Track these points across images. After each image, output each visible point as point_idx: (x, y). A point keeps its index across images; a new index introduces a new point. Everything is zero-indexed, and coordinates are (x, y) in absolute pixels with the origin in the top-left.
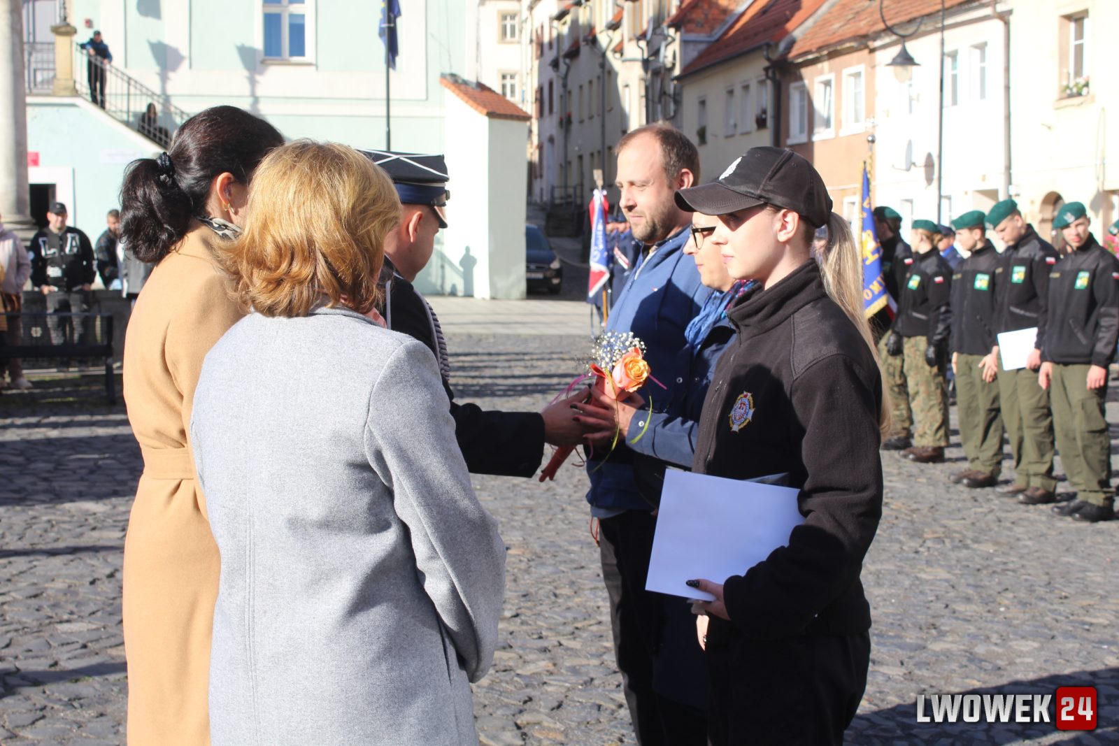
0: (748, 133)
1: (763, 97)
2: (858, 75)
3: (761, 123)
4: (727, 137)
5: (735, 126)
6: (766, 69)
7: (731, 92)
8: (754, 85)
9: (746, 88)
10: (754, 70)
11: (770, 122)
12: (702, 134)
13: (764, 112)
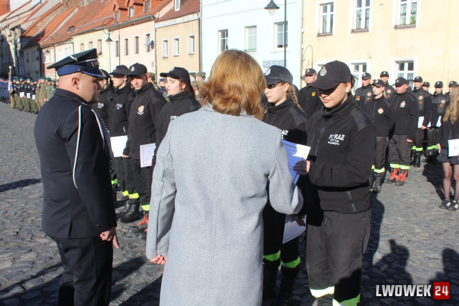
0: (35, 61)
1: (37, 54)
2: (53, 51)
3: (38, 59)
4: (32, 61)
5: (33, 59)
6: (37, 49)
7: (32, 52)
8: (36, 51)
9: (35, 52)
10: (35, 48)
11: (39, 59)
12: (28, 60)
13: (38, 57)
